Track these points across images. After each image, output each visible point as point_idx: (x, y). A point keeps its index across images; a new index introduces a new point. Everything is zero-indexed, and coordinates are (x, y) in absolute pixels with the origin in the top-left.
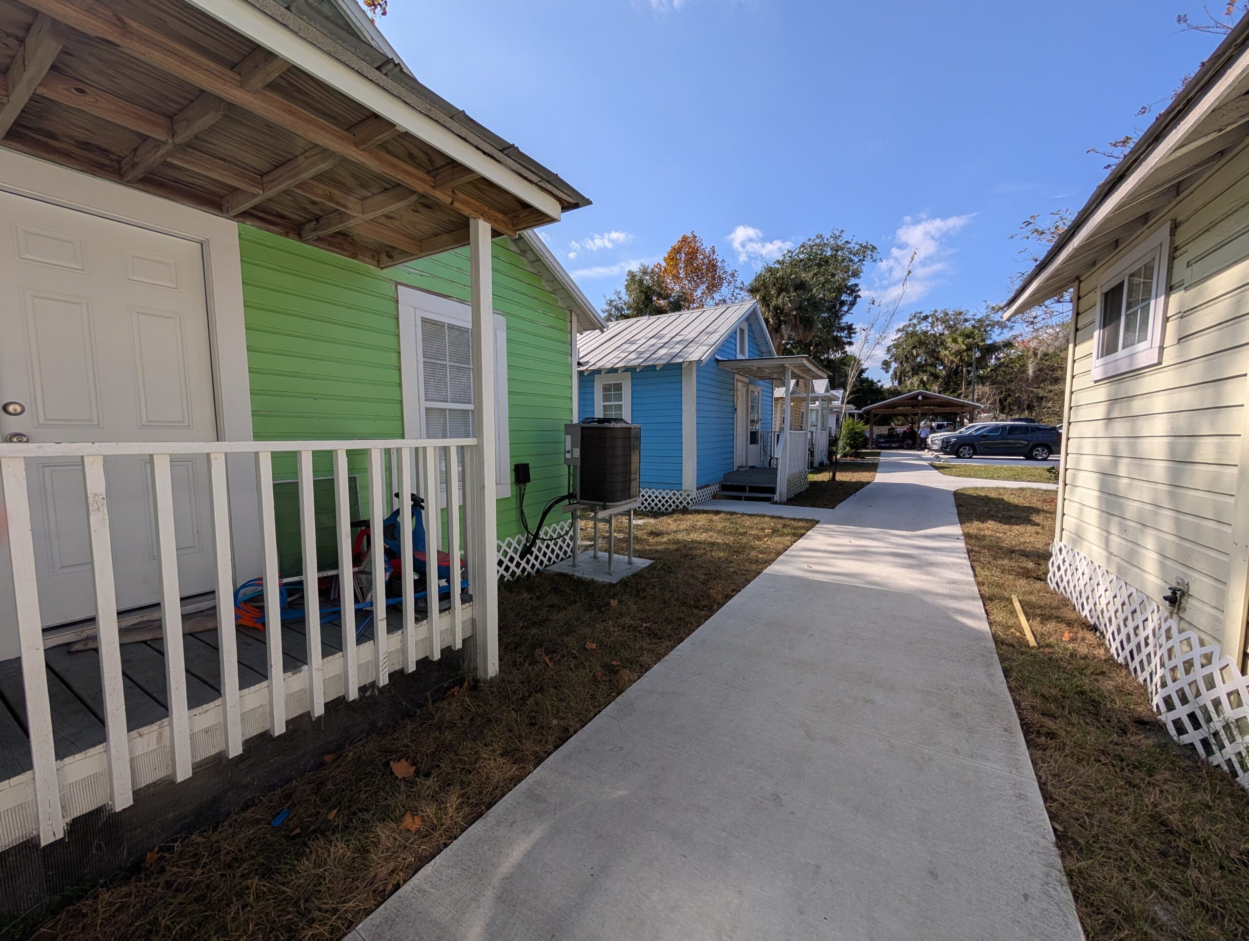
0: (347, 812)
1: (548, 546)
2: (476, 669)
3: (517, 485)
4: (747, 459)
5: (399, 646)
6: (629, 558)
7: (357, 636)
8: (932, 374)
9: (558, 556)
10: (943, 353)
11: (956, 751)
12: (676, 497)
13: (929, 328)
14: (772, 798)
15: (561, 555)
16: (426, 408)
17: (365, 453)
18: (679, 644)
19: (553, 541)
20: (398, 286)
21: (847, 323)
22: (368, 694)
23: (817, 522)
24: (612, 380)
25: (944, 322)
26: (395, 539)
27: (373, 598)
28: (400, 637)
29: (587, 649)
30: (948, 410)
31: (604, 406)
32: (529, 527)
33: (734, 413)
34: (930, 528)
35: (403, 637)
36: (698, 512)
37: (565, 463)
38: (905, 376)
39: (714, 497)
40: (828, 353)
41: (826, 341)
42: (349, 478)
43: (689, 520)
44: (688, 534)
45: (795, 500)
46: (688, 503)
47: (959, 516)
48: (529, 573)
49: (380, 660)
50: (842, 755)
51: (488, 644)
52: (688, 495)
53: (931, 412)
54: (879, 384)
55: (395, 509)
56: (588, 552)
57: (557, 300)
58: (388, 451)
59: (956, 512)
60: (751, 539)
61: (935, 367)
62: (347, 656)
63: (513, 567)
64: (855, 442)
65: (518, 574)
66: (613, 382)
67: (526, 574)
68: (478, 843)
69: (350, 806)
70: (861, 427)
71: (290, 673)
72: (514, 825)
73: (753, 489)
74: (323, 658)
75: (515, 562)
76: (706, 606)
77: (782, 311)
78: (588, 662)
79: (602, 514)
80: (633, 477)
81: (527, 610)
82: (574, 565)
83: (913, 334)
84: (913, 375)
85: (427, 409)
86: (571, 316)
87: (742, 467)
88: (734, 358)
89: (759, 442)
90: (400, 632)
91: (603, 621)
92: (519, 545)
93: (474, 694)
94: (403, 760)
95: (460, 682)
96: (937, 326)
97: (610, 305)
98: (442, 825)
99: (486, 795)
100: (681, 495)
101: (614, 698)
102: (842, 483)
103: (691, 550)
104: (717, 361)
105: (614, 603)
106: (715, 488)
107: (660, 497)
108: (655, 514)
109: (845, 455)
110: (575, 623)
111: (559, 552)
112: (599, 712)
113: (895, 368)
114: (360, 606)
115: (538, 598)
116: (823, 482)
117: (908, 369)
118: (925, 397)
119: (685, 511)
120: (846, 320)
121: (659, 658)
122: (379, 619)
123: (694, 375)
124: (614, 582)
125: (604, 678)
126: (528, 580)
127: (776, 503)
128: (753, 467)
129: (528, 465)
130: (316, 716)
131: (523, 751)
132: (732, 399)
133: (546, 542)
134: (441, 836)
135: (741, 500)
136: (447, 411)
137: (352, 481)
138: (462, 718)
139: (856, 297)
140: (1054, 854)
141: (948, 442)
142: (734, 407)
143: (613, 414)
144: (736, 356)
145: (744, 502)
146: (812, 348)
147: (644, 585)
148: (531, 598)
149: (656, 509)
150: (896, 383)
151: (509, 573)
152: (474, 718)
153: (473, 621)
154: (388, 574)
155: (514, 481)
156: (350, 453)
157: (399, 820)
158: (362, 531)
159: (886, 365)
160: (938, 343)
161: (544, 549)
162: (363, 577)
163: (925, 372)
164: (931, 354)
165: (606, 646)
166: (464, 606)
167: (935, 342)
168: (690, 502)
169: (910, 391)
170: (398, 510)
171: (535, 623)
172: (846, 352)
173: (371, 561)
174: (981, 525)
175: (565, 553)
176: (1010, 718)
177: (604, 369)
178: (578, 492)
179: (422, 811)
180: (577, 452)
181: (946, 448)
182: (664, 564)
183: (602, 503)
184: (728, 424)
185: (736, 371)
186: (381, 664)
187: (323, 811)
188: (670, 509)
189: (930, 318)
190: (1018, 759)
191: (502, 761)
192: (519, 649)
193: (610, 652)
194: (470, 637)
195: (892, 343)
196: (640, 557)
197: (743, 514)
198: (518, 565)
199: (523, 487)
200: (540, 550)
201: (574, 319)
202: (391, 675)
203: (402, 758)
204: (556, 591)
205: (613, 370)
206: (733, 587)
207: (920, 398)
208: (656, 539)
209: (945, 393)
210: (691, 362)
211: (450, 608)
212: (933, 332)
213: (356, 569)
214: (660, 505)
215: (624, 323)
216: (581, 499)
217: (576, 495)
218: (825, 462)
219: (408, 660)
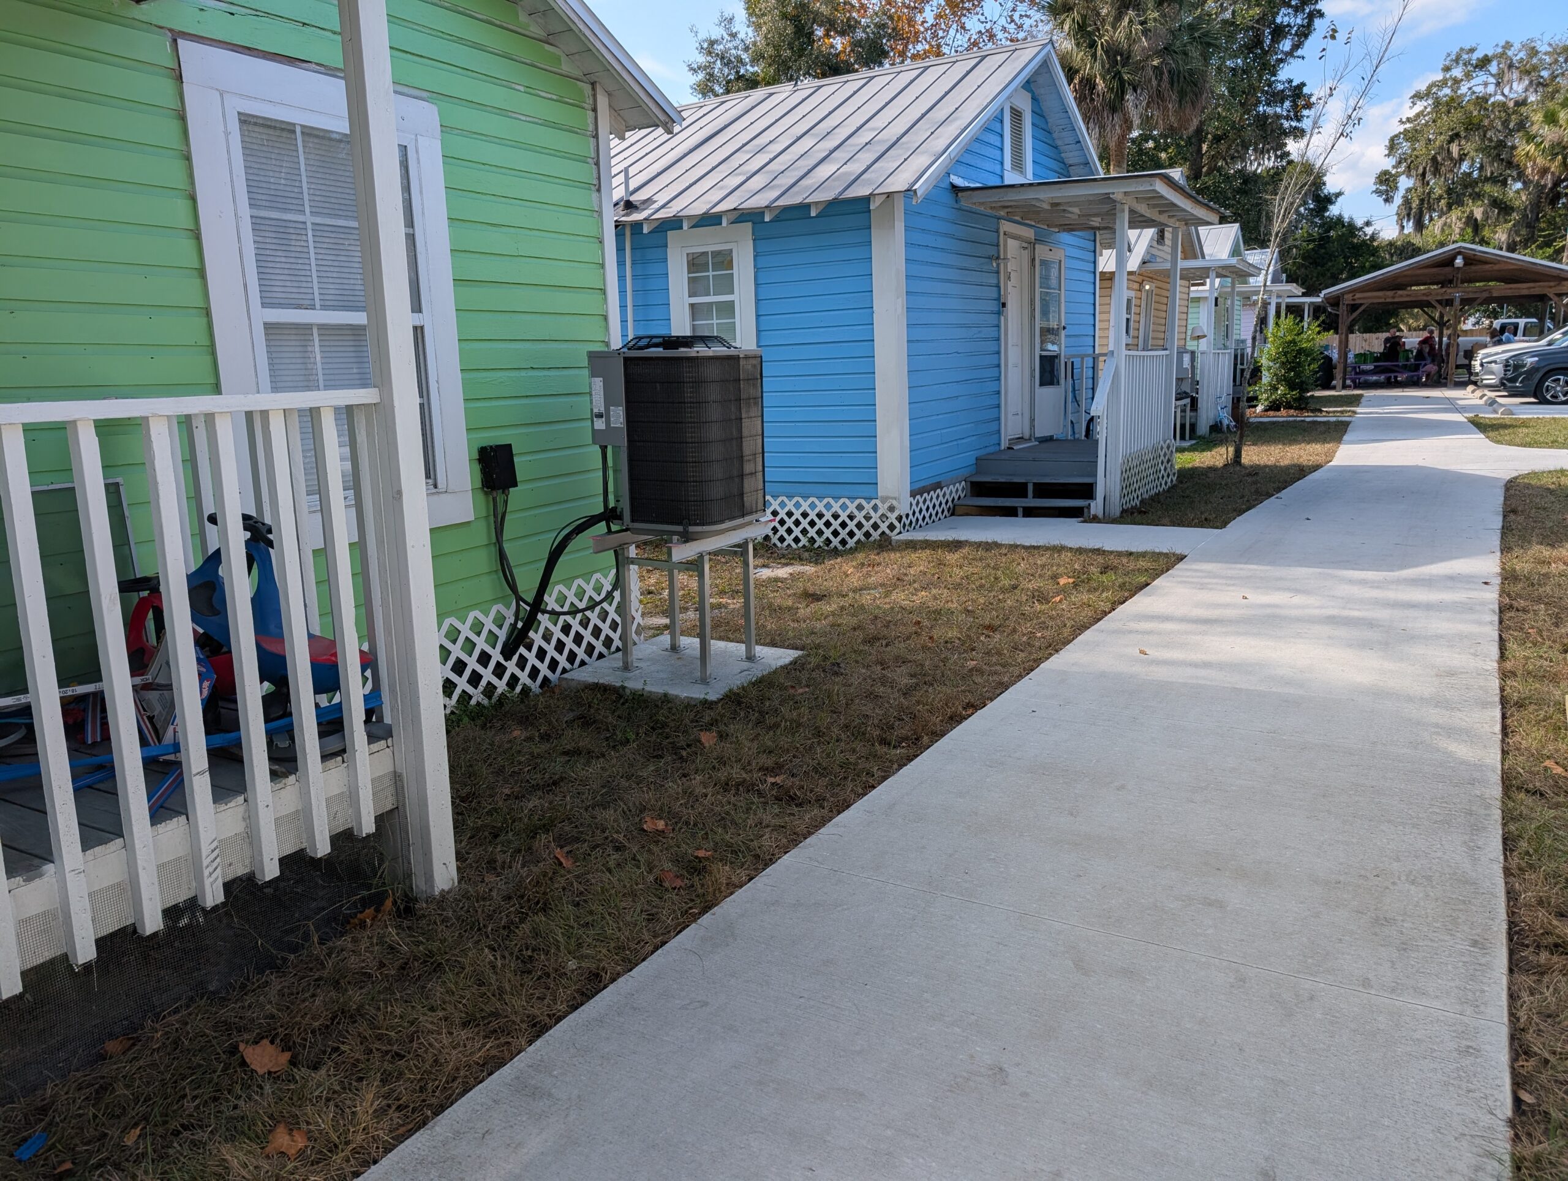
0: (160, 1130)
1: (566, 629)
2: (409, 875)
3: (486, 494)
4: (1032, 420)
5: (239, 827)
6: (749, 649)
7: (150, 808)
8: (1495, 203)
9: (590, 649)
10: (1524, 148)
11: (1366, 983)
12: (864, 513)
13: (1491, 89)
14: (990, 1073)
15: (599, 647)
16: (265, 324)
17: (137, 426)
18: (839, 813)
19: (579, 616)
20: (179, 41)
21: (1290, 81)
22: (184, 922)
23: (1181, 558)
24: (708, 242)
25: (1528, 73)
26: (218, 613)
27: (180, 735)
28: (241, 809)
29: (645, 831)
30: (1524, 289)
31: (692, 306)
32: (520, 589)
33: (999, 313)
34: (1432, 563)
35: (247, 810)
36: (912, 545)
37: (594, 442)
38: (1431, 209)
39: (953, 512)
40: (1243, 160)
41: (1240, 130)
42: (107, 486)
43: (890, 565)
44: (887, 594)
45: (1140, 512)
46: (892, 527)
47: (1504, 535)
48: (526, 690)
49: (204, 854)
50: (1139, 997)
51: (431, 824)
52: (892, 509)
53: (1485, 295)
54: (1369, 231)
55: (211, 551)
56: (661, 638)
57: (559, 59)
58: (186, 422)
59: (1500, 525)
60: (1024, 598)
61: (1504, 183)
62: (133, 845)
63: (487, 674)
64: (1297, 375)
65: (499, 691)
66: (710, 249)
67: (518, 689)
68: (419, 1167)
69: (165, 1123)
70: (1314, 337)
71: (19, 880)
72: (487, 1136)
73: (1044, 490)
74: (84, 850)
75: (492, 665)
76: (905, 739)
77: (1127, 58)
78: (645, 855)
79: (682, 552)
80: (748, 468)
81: (520, 763)
82: (626, 667)
83: (1453, 103)
84: (1450, 207)
85: (268, 327)
86: (594, 96)
87: (1021, 439)
88: (999, 183)
89: (1062, 381)
90: (241, 799)
91: (685, 776)
92: (500, 627)
93: (406, 923)
94: (266, 1042)
95: (376, 901)
96: (1510, 82)
97: (710, 53)
98: (347, 1143)
99: (434, 1092)
100: (875, 508)
101: (695, 918)
102: (1255, 471)
103: (887, 627)
104: (955, 189)
105: (708, 739)
106: (955, 491)
107: (828, 516)
108: (816, 553)
109: (1274, 406)
110: (624, 783)
111: (593, 641)
112: (664, 943)
113: (1409, 190)
114: (154, 751)
115: (545, 737)
116: (1212, 469)
117: (1438, 191)
118: (1471, 260)
119: (884, 544)
120: (1289, 73)
121: (795, 839)
122: (194, 771)
123: (900, 226)
124: (713, 697)
125: (678, 883)
126: (522, 701)
127: (1095, 519)
128: (1050, 439)
129: (510, 446)
130: (80, 962)
131: (506, 1017)
132: (995, 281)
133: (562, 618)
134: (348, 1161)
135: (1016, 515)
136: (315, 331)
137: (113, 491)
138: (382, 965)
139: (1311, 17)
140: (1501, 1137)
141: (1517, 367)
142: (998, 299)
143: (712, 325)
144: (1002, 177)
145: (1020, 520)
146: (1205, 147)
147: (777, 702)
148: (530, 739)
149: (820, 541)
150: (1409, 227)
151: (481, 688)
152: (406, 964)
153: (397, 778)
154: (206, 684)
155: (479, 485)
156: (105, 429)
157: (262, 1139)
158: (142, 600)
159: (1386, 182)
160: (1511, 126)
161: (557, 634)
162: (152, 696)
163: (1477, 196)
164: (1494, 152)
165: (687, 823)
166: (375, 747)
167: (1506, 124)
168: (896, 523)
169: (1442, 244)
170: (218, 551)
171: (536, 787)
172: (1288, 154)
173: (168, 663)
174: (1546, 552)
175: (608, 642)
176: (1491, 922)
177: (689, 217)
178: (625, 506)
179: (308, 1123)
180: (618, 416)
181: (1513, 380)
182: (825, 658)
183: (680, 528)
184: (986, 339)
185: (1002, 213)
186: (205, 863)
187: (114, 1133)
188: (851, 543)
189: (1494, 63)
190: (1483, 991)
191: (464, 1034)
192: (502, 838)
193: (694, 835)
194: (392, 811)
195: (1401, 128)
196: (773, 644)
197: (1014, 547)
198: (499, 671)
199: (500, 498)
200: (547, 637)
201: (602, 102)
202: (228, 886)
203: (262, 1038)
204: (586, 722)
205: (709, 220)
206: (969, 698)
207: (1459, 261)
208: (814, 606)
209: (1526, 247)
210: (889, 195)
211: (344, 751)
212: (1499, 98)
213: (138, 680)
214: (828, 533)
215: (738, 102)
216: (633, 521)
217: (622, 512)
218: (1226, 422)
219: (261, 855)
